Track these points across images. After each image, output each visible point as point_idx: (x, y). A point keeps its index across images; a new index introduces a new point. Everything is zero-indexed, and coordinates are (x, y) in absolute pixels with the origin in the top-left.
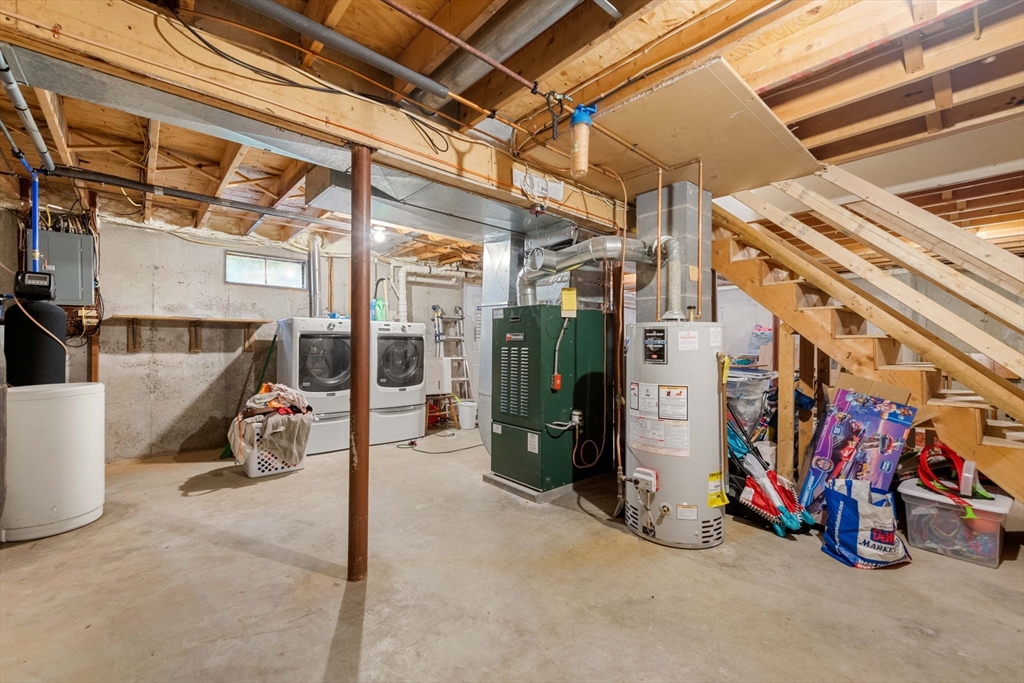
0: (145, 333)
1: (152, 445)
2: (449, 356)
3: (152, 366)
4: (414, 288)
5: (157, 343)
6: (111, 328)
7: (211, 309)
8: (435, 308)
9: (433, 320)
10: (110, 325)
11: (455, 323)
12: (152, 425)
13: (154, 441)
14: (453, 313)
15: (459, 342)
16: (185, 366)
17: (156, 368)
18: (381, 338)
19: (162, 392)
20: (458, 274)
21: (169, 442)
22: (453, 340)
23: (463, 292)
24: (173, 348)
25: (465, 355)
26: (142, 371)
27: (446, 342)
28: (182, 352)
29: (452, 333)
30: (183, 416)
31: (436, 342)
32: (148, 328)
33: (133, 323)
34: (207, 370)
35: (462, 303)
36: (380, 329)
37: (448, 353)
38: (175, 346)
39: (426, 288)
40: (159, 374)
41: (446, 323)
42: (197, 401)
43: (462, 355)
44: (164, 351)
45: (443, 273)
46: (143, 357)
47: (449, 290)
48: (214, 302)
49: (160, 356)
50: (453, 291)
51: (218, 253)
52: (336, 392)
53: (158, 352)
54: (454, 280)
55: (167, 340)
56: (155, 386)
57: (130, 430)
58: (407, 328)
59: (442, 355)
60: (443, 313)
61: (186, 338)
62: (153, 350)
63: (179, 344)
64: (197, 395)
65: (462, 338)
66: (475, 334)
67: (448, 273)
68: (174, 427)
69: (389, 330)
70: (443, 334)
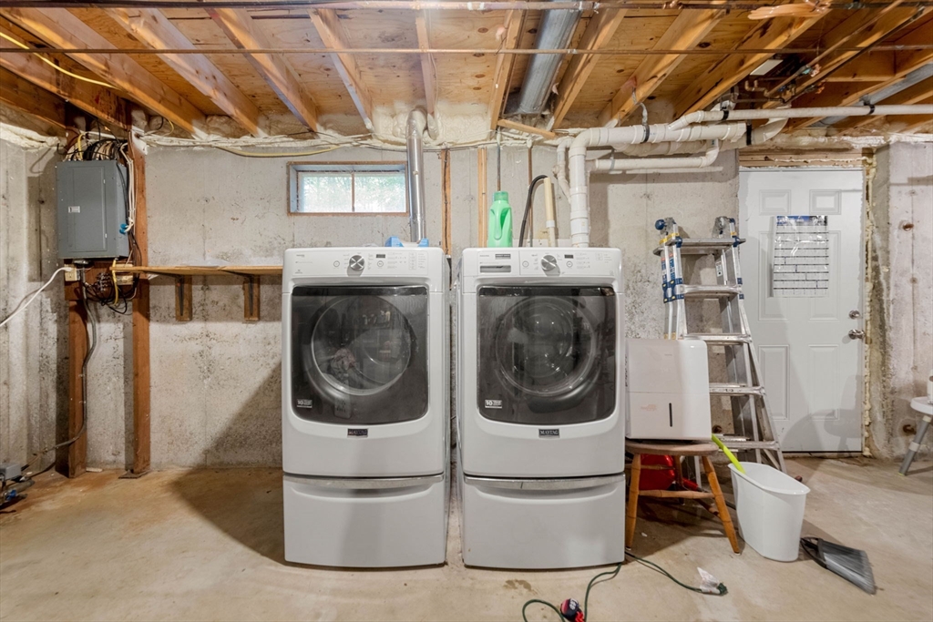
0: (197, 293)
1: (207, 452)
2: (702, 331)
3: (206, 340)
4: (615, 190)
5: (209, 307)
6: (162, 288)
7: (272, 255)
8: (661, 226)
9: (659, 253)
10: (160, 284)
11: (717, 255)
12: (206, 423)
13: (208, 447)
14: (710, 235)
15: (727, 299)
16: (241, 341)
17: (209, 343)
18: (487, 292)
19: (217, 378)
20: (727, 131)
21: (225, 451)
22: (711, 294)
23: (737, 187)
24: (228, 316)
25: (745, 329)
26: (194, 347)
27: (693, 301)
28: (238, 320)
29: (708, 279)
30: (241, 415)
31: (667, 300)
32: (200, 286)
33: (182, 280)
34: (268, 347)
35: (736, 211)
36: (483, 268)
37: (697, 325)
38: (230, 313)
39: (640, 188)
40: (213, 351)
41: (694, 256)
42: (257, 394)
43: (737, 327)
44: (218, 319)
45: (684, 134)
46: (195, 327)
47: (699, 185)
48: (276, 244)
49: (215, 327)
50: (709, 185)
51: (278, 168)
52: (371, 429)
53: (211, 321)
54: (713, 154)
55: (221, 304)
56: (208, 368)
57: (183, 428)
58: (562, 263)
59: (682, 328)
60: (682, 234)
61: (242, 300)
62: (205, 319)
63: (235, 308)
64: (257, 385)
65: (738, 289)
66: (771, 280)
67: (699, 132)
68: (230, 428)
69: (508, 268)
70: (685, 281)
